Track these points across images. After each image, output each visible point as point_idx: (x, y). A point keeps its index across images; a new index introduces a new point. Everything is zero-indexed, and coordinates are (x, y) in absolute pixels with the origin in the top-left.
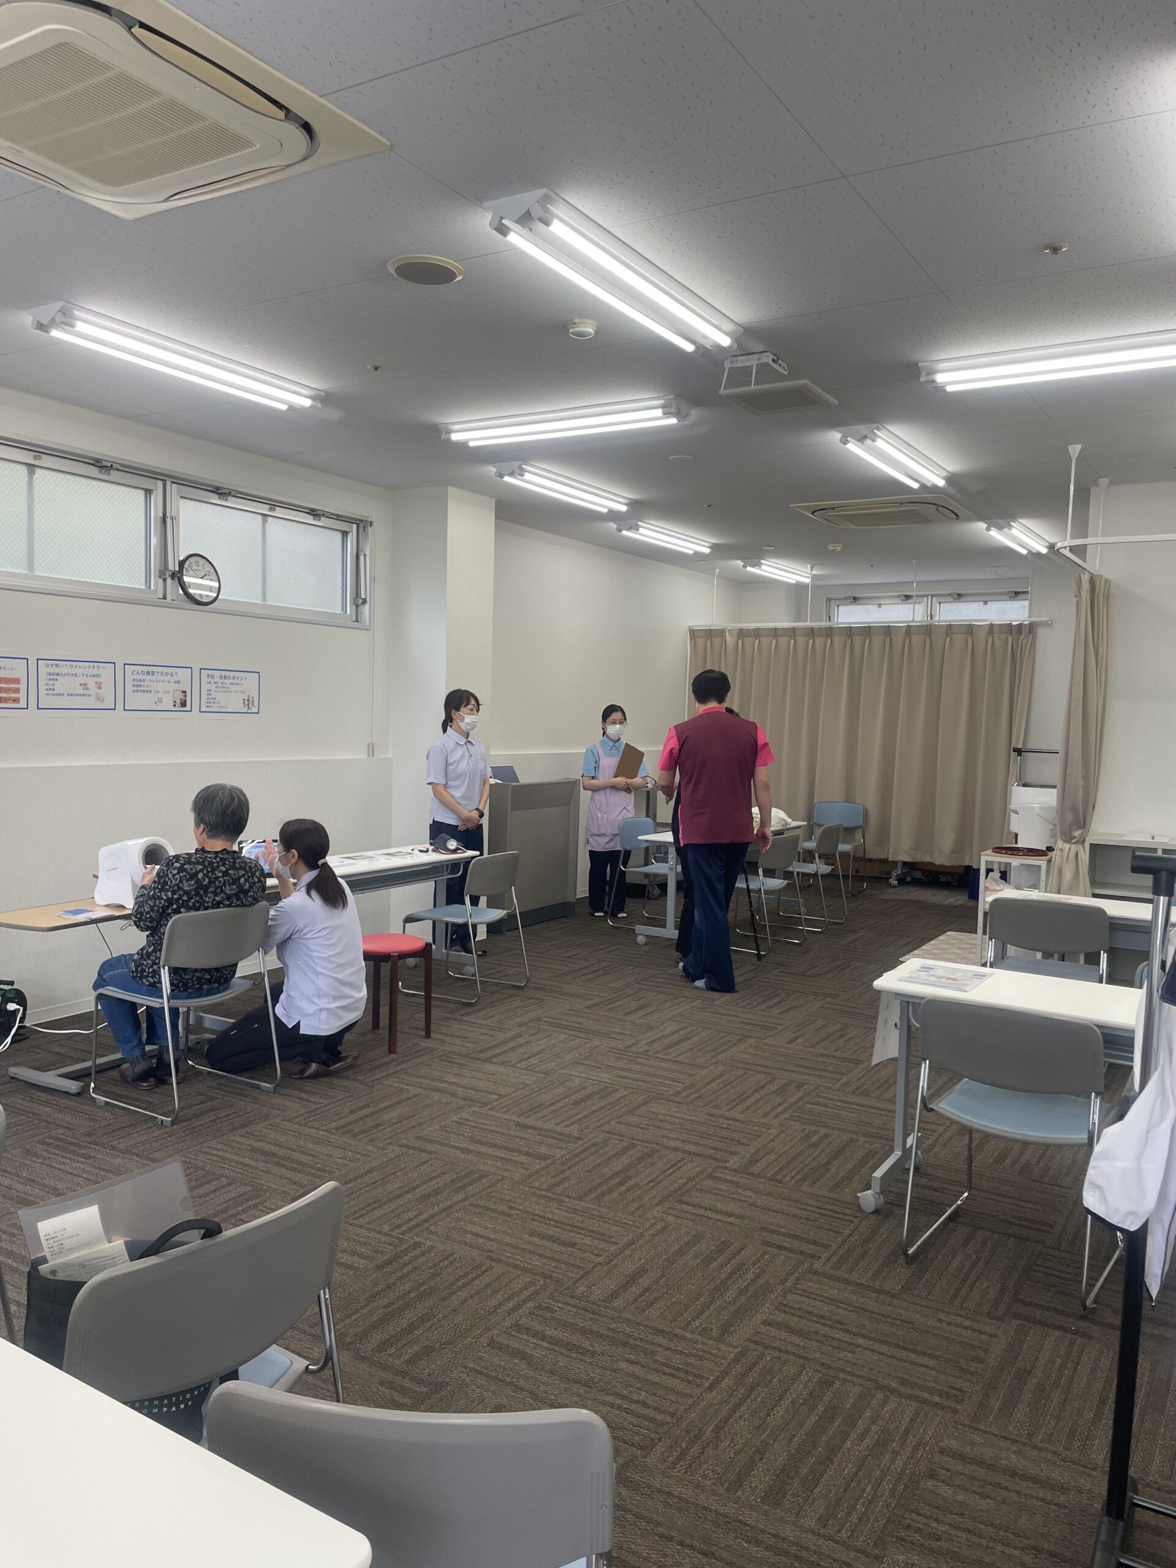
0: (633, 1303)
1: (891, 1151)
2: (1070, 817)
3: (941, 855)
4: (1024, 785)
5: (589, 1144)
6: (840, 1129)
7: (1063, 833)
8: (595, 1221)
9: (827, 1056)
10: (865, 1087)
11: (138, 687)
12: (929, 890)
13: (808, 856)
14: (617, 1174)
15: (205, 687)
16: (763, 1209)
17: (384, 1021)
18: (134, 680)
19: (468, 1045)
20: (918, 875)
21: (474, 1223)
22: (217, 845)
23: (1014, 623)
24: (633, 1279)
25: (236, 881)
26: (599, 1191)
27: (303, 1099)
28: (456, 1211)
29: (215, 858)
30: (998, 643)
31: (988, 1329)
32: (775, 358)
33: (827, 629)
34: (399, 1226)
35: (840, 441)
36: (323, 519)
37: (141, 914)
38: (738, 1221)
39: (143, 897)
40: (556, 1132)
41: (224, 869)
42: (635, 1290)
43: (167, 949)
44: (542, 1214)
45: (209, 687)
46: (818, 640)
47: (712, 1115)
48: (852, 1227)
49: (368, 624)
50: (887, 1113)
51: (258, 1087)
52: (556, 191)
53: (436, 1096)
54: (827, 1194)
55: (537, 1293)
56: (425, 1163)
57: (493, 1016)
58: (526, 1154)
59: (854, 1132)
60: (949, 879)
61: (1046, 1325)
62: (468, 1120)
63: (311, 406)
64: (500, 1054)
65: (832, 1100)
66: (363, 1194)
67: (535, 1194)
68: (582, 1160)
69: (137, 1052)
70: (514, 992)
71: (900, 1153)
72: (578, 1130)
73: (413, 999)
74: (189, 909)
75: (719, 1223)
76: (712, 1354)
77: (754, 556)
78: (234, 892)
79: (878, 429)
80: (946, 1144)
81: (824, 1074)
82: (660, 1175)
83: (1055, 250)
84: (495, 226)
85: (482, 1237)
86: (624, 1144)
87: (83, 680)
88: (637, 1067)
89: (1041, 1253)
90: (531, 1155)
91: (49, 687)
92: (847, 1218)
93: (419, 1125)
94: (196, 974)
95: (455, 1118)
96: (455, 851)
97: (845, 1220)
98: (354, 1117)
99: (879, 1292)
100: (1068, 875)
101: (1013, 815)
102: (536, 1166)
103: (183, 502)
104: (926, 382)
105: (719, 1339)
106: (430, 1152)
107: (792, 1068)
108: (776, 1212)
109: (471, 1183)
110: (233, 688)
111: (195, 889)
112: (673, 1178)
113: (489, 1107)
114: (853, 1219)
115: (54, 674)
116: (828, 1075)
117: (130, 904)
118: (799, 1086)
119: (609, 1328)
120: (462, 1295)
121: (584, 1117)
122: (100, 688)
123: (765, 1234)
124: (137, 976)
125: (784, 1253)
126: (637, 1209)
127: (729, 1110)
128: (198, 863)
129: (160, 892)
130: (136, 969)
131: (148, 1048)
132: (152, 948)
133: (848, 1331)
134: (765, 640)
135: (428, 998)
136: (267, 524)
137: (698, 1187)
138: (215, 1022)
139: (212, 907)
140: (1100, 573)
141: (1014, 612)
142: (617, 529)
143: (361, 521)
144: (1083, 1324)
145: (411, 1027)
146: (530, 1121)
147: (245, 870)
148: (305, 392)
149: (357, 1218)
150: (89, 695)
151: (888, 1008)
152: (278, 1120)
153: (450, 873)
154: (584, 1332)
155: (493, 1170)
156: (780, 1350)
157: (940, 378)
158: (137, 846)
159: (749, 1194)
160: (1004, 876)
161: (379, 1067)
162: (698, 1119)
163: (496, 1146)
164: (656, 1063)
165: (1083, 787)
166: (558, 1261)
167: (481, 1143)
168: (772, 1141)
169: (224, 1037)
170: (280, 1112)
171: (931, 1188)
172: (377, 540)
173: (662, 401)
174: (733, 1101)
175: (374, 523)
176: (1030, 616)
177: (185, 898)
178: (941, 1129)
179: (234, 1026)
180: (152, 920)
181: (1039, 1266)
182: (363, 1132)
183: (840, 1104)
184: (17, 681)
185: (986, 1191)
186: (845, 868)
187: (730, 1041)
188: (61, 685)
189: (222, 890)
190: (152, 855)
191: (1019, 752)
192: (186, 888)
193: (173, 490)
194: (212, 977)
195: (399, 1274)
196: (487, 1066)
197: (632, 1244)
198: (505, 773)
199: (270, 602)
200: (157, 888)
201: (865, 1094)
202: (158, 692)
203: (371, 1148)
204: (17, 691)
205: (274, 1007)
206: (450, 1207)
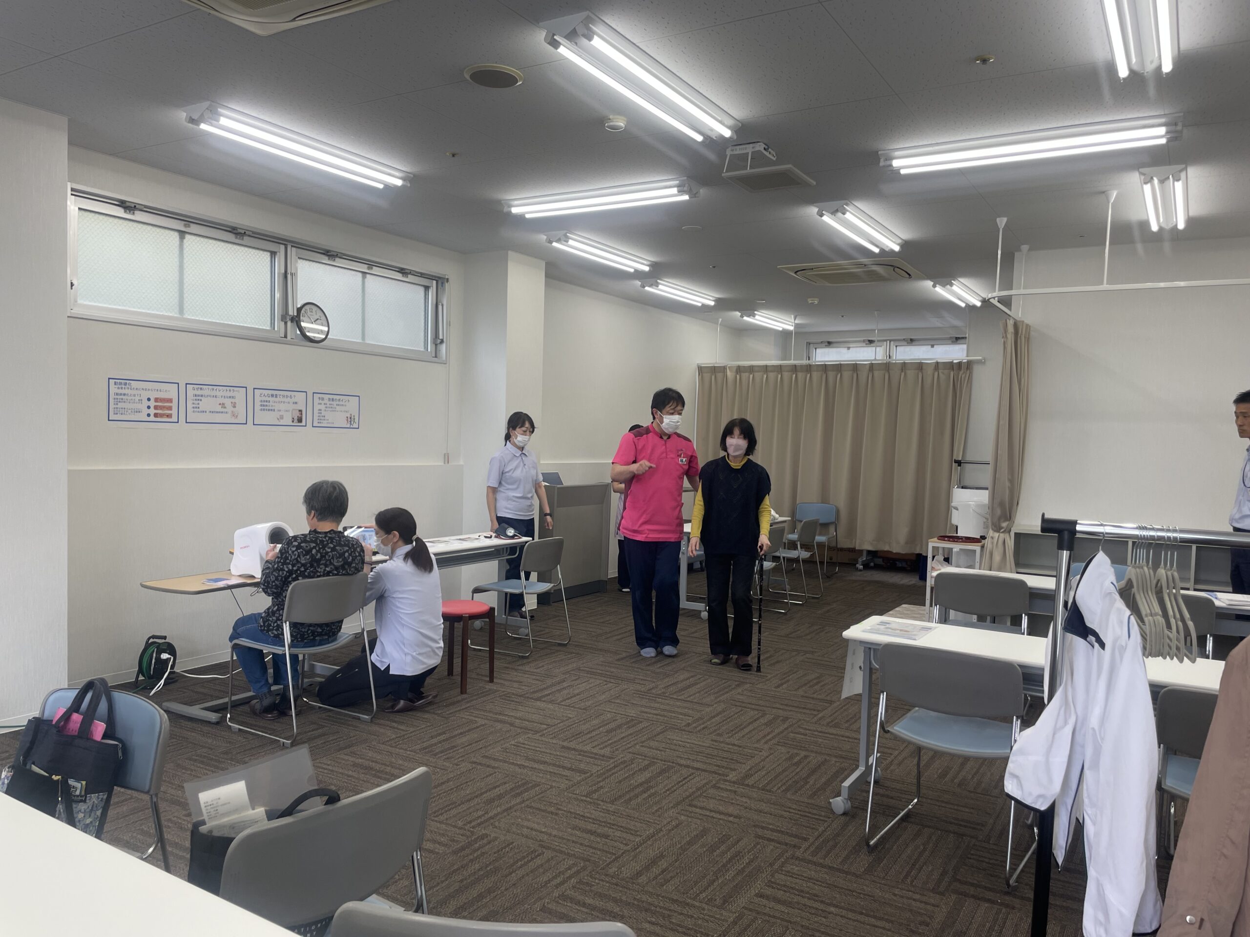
0: (653, 880)
1: (857, 767)
2: (998, 512)
3: (897, 545)
4: (963, 488)
5: (619, 762)
6: (816, 752)
7: (993, 524)
8: (624, 819)
9: (806, 697)
10: (836, 721)
11: (265, 407)
12: (888, 573)
13: (792, 545)
14: (641, 784)
15: (317, 407)
16: (756, 811)
17: (457, 669)
18: (261, 401)
19: (523, 687)
20: (879, 561)
21: (529, 820)
22: (326, 526)
23: (955, 361)
24: (654, 862)
25: (342, 555)
26: (628, 797)
27: (394, 728)
28: (515, 811)
29: (325, 537)
30: (942, 377)
31: (932, 901)
32: (766, 147)
33: (807, 366)
34: (470, 822)
35: (817, 213)
36: (409, 276)
37: (268, 583)
38: (736, 820)
39: (269, 568)
40: (592, 753)
41: (332, 546)
42: (655, 870)
43: (288, 608)
44: (582, 813)
45: (320, 407)
46: (800, 375)
47: (716, 741)
48: (826, 825)
49: (444, 358)
50: (853, 740)
51: (359, 719)
52: (597, 14)
53: (499, 726)
54: (806, 800)
55: (578, 872)
56: (490, 775)
57: (543, 666)
58: (569, 769)
59: (828, 755)
60: (904, 565)
61: (979, 899)
62: (523, 744)
63: (403, 186)
64: (548, 695)
65: (809, 730)
66: (442, 798)
67: (577, 799)
68: (613, 774)
69: (265, 690)
70: (559, 648)
71: (864, 769)
72: (611, 752)
73: (480, 653)
74: (305, 577)
75: (721, 822)
76: (716, 918)
77: (749, 308)
78: (340, 564)
79: (847, 205)
80: (899, 764)
81: (804, 711)
82: (675, 785)
83: (984, 61)
84: (548, 41)
85: (536, 830)
86: (646, 762)
87: (222, 401)
88: (656, 705)
89: (974, 845)
90: (573, 770)
91: (194, 406)
92: (822, 818)
93: (485, 747)
94: (311, 628)
95: (513, 742)
96: (512, 537)
97: (820, 820)
98: (435, 740)
99: (847, 873)
100: (997, 558)
101: (954, 511)
102: (578, 777)
103: (300, 261)
104: (884, 166)
105: (721, 907)
106: (494, 768)
107: (778, 706)
108: (766, 813)
109: (527, 790)
110: (338, 407)
111: (310, 562)
112: (685, 787)
113: (540, 734)
114: (826, 819)
115: (199, 396)
116: (808, 711)
117: (258, 575)
118: (785, 719)
119: (635, 898)
120: (520, 873)
121: (615, 742)
122: (234, 407)
123: (757, 830)
124: (264, 630)
125: (773, 843)
126: (656, 811)
127: (729, 738)
128: (312, 541)
129: (283, 565)
130: (264, 624)
131: (273, 688)
132: (276, 607)
133: (822, 902)
134: (758, 375)
135: (492, 653)
136: (366, 280)
137: (704, 794)
138: (323, 669)
139: (324, 576)
140: (1022, 320)
141: (956, 353)
142: (641, 286)
143: (440, 278)
144: (1007, 898)
145: (478, 674)
146: (572, 745)
147: (349, 547)
148: (397, 174)
149: (437, 816)
150: (226, 412)
151: (854, 654)
152: (373, 743)
153: (509, 555)
154: (615, 900)
155: (543, 781)
156: (770, 916)
157: (896, 163)
158: (264, 529)
159: (744, 800)
160: (947, 560)
161: (454, 703)
162: (704, 744)
163: (545, 763)
164: (672, 703)
165: (1009, 487)
166: (595, 848)
167: (534, 761)
168: (763, 760)
169: (331, 679)
170: (376, 737)
171: (888, 796)
172: (452, 293)
173: (678, 182)
174: (732, 731)
175: (450, 280)
176: (967, 356)
177: (302, 569)
178: (896, 753)
179: (338, 671)
180: (277, 587)
181: (972, 854)
182: (442, 752)
183: (816, 733)
184: (170, 401)
185: (931, 799)
186: (821, 555)
187: (730, 686)
188: (205, 404)
189: (330, 562)
190: (276, 536)
191: (959, 463)
192: (303, 562)
193: (293, 252)
194: (323, 630)
195: (471, 857)
196: (538, 703)
197: (652, 837)
198: (552, 478)
199: (368, 341)
200: (280, 562)
201: (836, 726)
202: (280, 411)
203: (447, 764)
204: (170, 408)
205: (371, 655)
206: (510, 808)
